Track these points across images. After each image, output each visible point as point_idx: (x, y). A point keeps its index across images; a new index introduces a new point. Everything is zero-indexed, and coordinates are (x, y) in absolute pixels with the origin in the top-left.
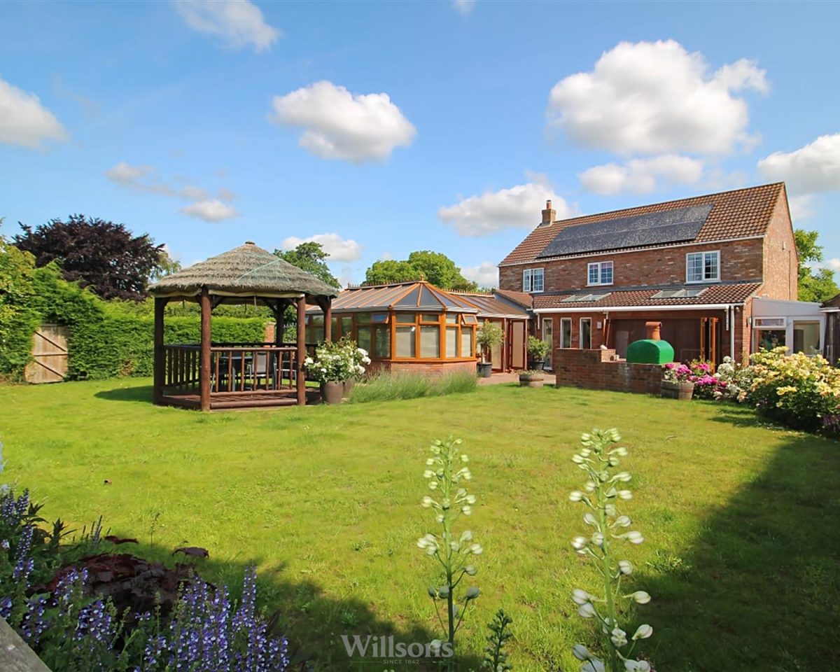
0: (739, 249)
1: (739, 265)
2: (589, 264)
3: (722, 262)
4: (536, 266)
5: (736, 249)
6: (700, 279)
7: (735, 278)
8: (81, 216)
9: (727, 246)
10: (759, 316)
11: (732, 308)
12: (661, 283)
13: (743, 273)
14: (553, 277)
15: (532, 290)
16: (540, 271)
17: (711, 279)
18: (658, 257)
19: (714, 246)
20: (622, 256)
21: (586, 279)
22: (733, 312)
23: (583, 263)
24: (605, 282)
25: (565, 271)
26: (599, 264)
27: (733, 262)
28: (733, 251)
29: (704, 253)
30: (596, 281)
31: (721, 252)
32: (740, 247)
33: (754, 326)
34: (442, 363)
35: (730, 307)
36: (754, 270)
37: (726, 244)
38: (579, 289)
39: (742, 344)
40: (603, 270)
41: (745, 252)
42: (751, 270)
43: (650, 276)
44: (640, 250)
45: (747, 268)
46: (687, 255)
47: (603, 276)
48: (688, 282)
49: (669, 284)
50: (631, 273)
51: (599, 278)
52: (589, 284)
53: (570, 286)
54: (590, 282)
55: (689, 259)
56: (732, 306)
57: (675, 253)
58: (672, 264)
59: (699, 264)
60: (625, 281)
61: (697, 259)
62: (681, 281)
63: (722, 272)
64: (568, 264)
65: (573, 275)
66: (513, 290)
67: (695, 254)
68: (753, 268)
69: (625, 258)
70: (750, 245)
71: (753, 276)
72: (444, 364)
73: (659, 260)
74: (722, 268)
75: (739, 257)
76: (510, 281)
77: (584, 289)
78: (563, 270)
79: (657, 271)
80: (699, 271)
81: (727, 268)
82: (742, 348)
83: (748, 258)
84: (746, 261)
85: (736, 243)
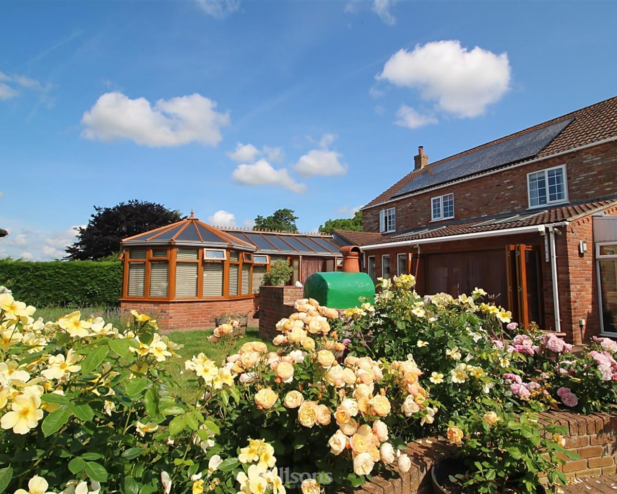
0: (589, 158)
1: (591, 179)
2: (432, 199)
3: (568, 178)
4: (389, 206)
5: (585, 159)
6: (545, 202)
7: (587, 196)
8: (136, 201)
9: (574, 157)
10: (605, 241)
11: (551, 230)
12: (502, 211)
13: (597, 188)
14: (403, 215)
15: (386, 230)
16: (393, 211)
17: (557, 201)
18: (496, 181)
19: (557, 160)
20: (461, 187)
21: (430, 215)
22: (552, 236)
23: (427, 198)
24: (447, 216)
25: (412, 208)
26: (441, 197)
27: (582, 176)
28: (582, 163)
29: (546, 170)
30: (439, 216)
31: (567, 167)
32: (590, 157)
33: (598, 256)
34: (169, 303)
35: (547, 229)
36: (611, 183)
37: (573, 155)
38: (425, 226)
39: (569, 280)
40: (445, 204)
41: (597, 161)
42: (607, 184)
43: (489, 204)
44: (477, 176)
45: (601, 182)
46: (528, 175)
47: (445, 209)
48: (530, 208)
49: (510, 211)
50: (470, 203)
51: (442, 213)
52: (433, 220)
53: (417, 223)
54: (434, 217)
55: (531, 180)
56: (550, 226)
57: (515, 174)
58: (512, 188)
59: (542, 184)
60: (466, 213)
61: (539, 179)
62: (523, 207)
63: (569, 191)
64: (415, 201)
65: (419, 211)
66: (372, 232)
67: (536, 173)
68: (609, 181)
69: (464, 188)
70: (602, 152)
71: (610, 192)
72: (171, 304)
73: (497, 186)
74: (569, 185)
75: (590, 169)
76: (370, 223)
77: (429, 225)
78: (411, 208)
79: (496, 199)
80: (543, 192)
81: (575, 185)
82: (569, 287)
83: (601, 169)
84: (600, 173)
85: (584, 152)
